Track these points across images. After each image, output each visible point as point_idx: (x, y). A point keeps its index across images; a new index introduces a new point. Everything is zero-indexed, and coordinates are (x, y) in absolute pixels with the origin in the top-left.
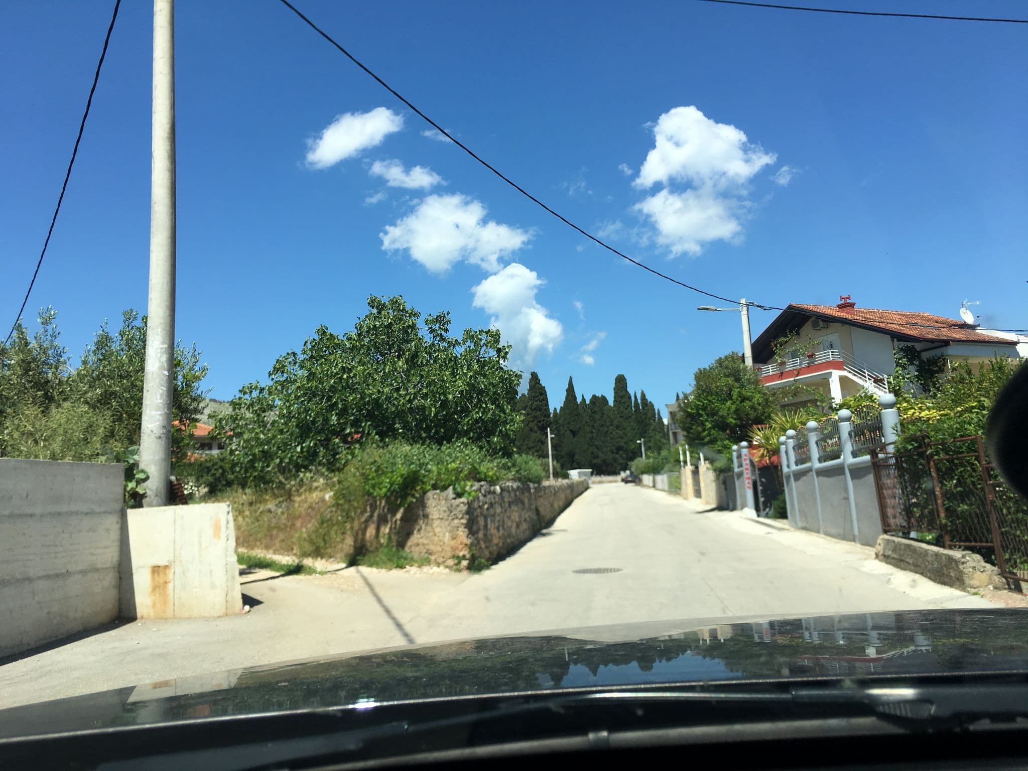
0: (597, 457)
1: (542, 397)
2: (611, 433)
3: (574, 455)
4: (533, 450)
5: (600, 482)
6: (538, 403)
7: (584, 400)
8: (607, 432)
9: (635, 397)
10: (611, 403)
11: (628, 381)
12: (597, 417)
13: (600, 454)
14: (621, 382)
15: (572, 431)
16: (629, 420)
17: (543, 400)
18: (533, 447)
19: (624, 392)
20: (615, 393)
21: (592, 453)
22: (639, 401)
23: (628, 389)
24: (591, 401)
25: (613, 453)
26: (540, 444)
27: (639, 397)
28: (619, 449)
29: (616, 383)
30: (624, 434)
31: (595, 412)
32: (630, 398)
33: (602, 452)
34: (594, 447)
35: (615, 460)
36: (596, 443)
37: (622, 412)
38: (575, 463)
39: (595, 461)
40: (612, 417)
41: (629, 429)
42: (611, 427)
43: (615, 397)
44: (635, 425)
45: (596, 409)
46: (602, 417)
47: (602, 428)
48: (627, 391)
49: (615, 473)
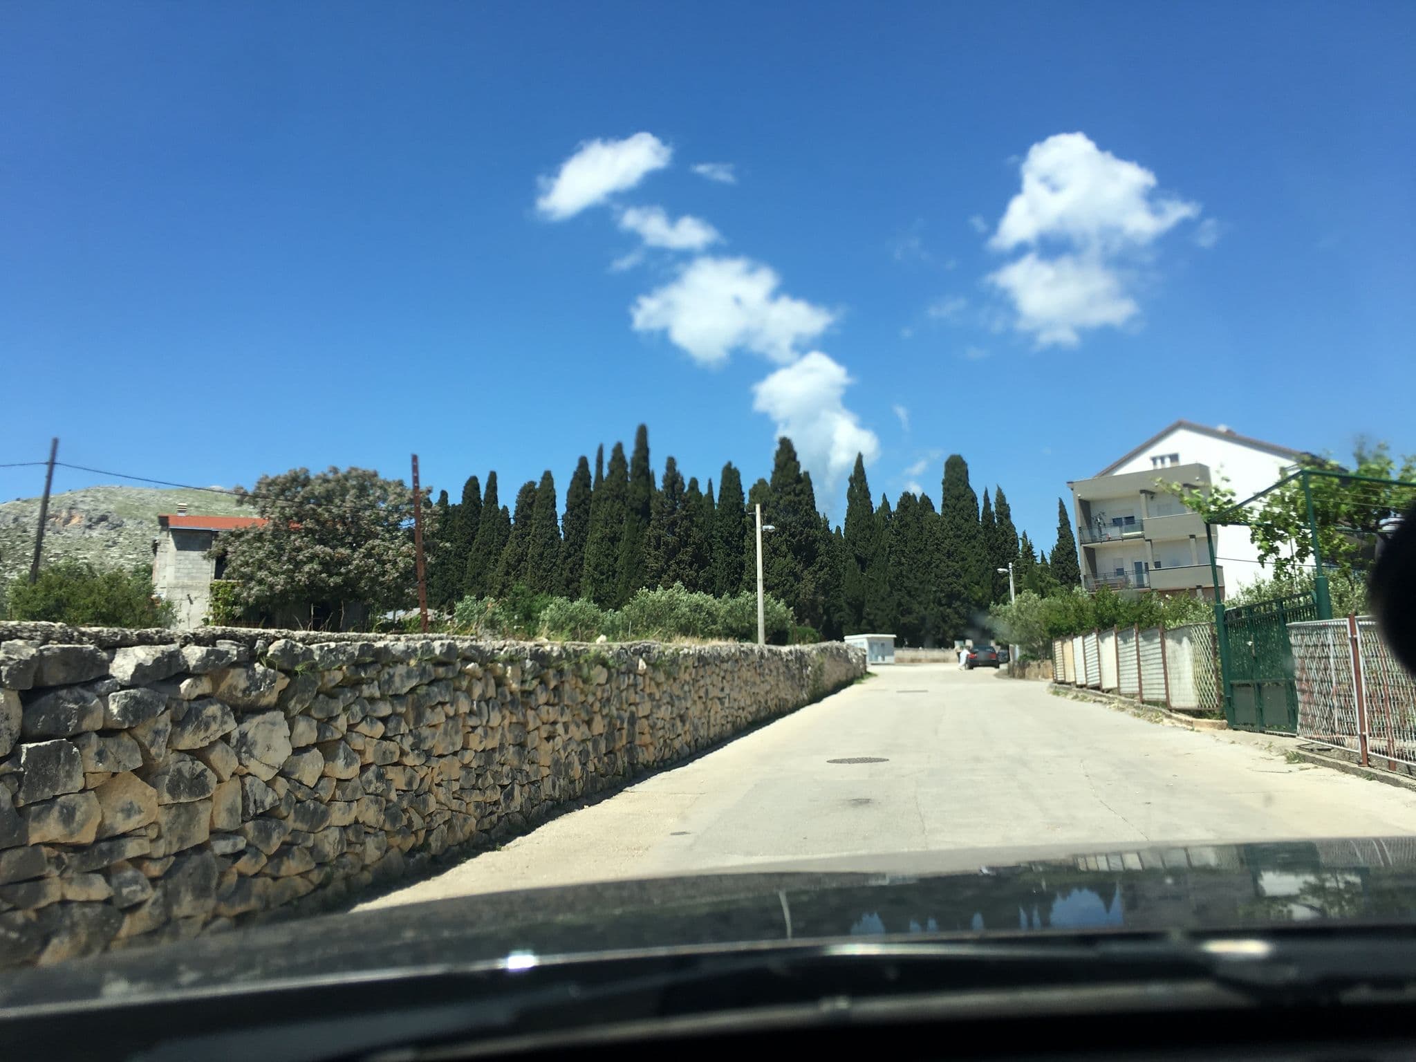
0: (909, 611)
1: (799, 487)
2: (937, 566)
3: (862, 604)
4: (779, 592)
5: (913, 661)
6: (792, 497)
7: (886, 504)
8: (930, 563)
9: (986, 499)
10: (938, 509)
11: (970, 468)
12: (910, 534)
13: (916, 607)
14: (956, 471)
15: (859, 559)
16: (973, 542)
17: (802, 492)
18: (777, 585)
19: (962, 488)
20: (946, 490)
21: (900, 604)
22: (993, 508)
23: (971, 484)
24: (900, 505)
25: (940, 604)
26: (791, 578)
27: (993, 500)
28: (952, 596)
29: (946, 472)
30: (962, 568)
31: (907, 525)
32: (974, 499)
33: (920, 603)
34: (904, 592)
35: (944, 619)
36: (907, 583)
37: (958, 528)
38: (864, 621)
39: (904, 620)
40: (938, 535)
41: (971, 560)
42: (937, 555)
43: (945, 499)
44: (985, 553)
45: (909, 519)
46: (920, 533)
47: (920, 556)
48: (968, 486)
49: (943, 643)
